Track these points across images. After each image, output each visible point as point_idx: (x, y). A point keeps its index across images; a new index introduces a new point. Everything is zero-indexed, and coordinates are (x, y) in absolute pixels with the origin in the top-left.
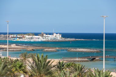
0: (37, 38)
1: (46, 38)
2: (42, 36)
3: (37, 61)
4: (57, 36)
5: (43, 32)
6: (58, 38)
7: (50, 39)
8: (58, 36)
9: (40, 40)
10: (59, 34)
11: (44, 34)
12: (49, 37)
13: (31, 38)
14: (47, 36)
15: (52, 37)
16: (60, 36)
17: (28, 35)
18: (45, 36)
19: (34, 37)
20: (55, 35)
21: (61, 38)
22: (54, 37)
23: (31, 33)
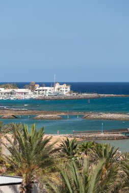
0: (22, 93)
1: (41, 92)
2: (33, 88)
3: (23, 138)
4: (62, 89)
5: (33, 82)
6: (65, 93)
7: (47, 95)
8: (65, 89)
9: (28, 97)
10: (64, 86)
11: (36, 86)
12: (46, 90)
13: (11, 93)
14: (41, 88)
15: (52, 92)
16: (69, 89)
17: (4, 87)
18: (37, 88)
19: (16, 90)
20: (57, 86)
21: (70, 93)
22: (56, 91)
23: (10, 83)
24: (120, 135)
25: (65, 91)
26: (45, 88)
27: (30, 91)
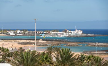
0: (61, 34)
1: (69, 33)
4: (79, 32)
5: (66, 29)
6: (80, 34)
7: (72, 35)
8: (80, 32)
10: (80, 31)
11: (67, 31)
12: (72, 33)
13: (56, 34)
14: (69, 32)
15: (74, 33)
16: (82, 32)
17: (53, 31)
18: (68, 32)
19: (58, 33)
20: (77, 31)
22: (76, 33)
23: (56, 30)
24: (104, 53)
25: (80, 33)
26: (71, 32)
27: (64, 33)
